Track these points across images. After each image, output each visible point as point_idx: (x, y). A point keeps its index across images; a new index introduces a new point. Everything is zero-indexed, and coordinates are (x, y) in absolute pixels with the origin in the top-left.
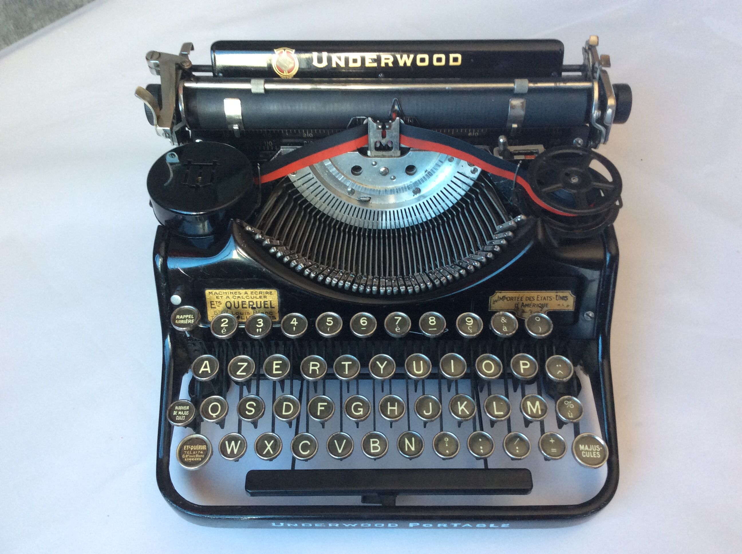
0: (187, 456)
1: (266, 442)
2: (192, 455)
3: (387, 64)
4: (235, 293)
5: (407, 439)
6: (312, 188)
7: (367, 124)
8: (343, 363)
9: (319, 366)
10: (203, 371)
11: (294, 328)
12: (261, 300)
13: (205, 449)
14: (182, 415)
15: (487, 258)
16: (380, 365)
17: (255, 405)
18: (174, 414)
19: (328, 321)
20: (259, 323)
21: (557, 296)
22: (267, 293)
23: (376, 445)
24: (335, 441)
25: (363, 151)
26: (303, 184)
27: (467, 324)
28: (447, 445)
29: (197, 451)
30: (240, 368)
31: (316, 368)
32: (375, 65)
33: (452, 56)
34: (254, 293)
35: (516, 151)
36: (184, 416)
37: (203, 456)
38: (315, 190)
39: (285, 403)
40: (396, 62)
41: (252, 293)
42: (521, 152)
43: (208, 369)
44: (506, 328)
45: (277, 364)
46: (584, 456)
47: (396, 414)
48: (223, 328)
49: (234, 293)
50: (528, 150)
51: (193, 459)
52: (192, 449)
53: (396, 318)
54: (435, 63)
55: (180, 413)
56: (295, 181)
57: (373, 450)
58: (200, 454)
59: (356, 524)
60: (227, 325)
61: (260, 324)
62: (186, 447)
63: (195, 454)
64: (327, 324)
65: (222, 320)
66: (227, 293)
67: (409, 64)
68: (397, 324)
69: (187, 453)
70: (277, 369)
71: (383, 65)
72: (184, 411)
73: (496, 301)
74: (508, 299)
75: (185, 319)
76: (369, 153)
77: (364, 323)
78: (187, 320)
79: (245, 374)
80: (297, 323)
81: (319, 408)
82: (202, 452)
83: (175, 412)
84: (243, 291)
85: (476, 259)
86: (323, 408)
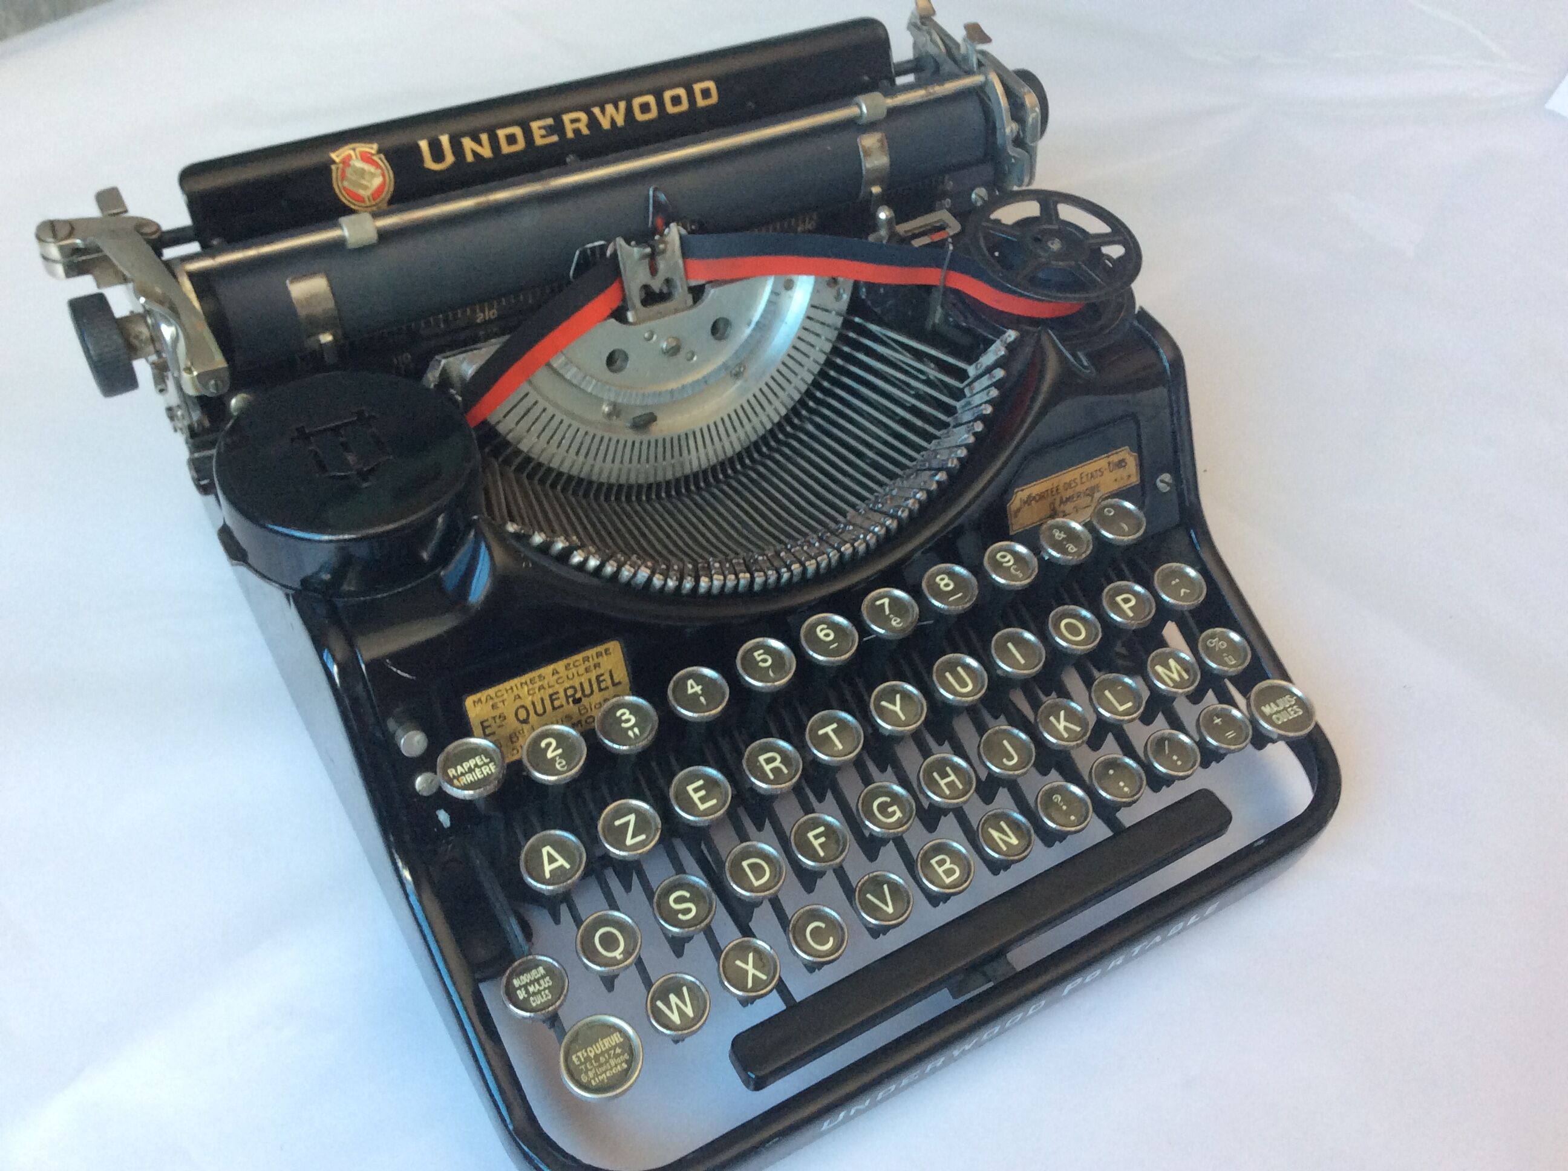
0: (591, 1074)
1: (738, 963)
2: (601, 1065)
3: (577, 131)
4: (531, 680)
5: (993, 828)
6: (538, 427)
7: (615, 255)
8: (821, 732)
9: (779, 759)
10: (551, 872)
11: (702, 699)
12: (588, 676)
13: (622, 1040)
14: (539, 992)
15: (975, 434)
16: (891, 707)
17: (688, 895)
18: (521, 998)
19: (759, 659)
20: (624, 718)
21: (1109, 463)
22: (599, 655)
23: (948, 865)
24: (869, 896)
25: (619, 315)
26: (518, 423)
27: (1005, 565)
28: (1064, 808)
29: (607, 1051)
30: (627, 830)
31: (777, 763)
32: (555, 138)
33: (698, 87)
34: (571, 666)
35: (908, 231)
36: (547, 991)
37: (626, 1056)
38: (544, 430)
39: (745, 864)
40: (593, 122)
41: (567, 667)
42: (917, 232)
43: (561, 861)
44: (1072, 546)
45: (696, 790)
46: (1280, 722)
47: (961, 787)
48: (553, 759)
49: (528, 682)
50: (926, 225)
51: (608, 1074)
52: (592, 1055)
53: (878, 603)
54: (671, 109)
55: (531, 989)
56: (498, 422)
57: (948, 877)
58: (617, 1056)
59: (942, 1059)
60: (560, 751)
61: (628, 721)
62: (578, 1057)
63: (607, 1062)
64: (761, 664)
65: (543, 744)
66: (515, 688)
67: (620, 121)
68: (887, 612)
69: (586, 1067)
70: (703, 800)
71: (570, 134)
72: (537, 981)
73: (1019, 510)
74: (1037, 498)
75: (471, 770)
76: (630, 316)
77: (827, 635)
78: (477, 770)
79: (643, 837)
80: (700, 687)
81: (816, 843)
82: (618, 1051)
83: (518, 992)
84: (547, 670)
85: (954, 444)
86: (823, 839)
